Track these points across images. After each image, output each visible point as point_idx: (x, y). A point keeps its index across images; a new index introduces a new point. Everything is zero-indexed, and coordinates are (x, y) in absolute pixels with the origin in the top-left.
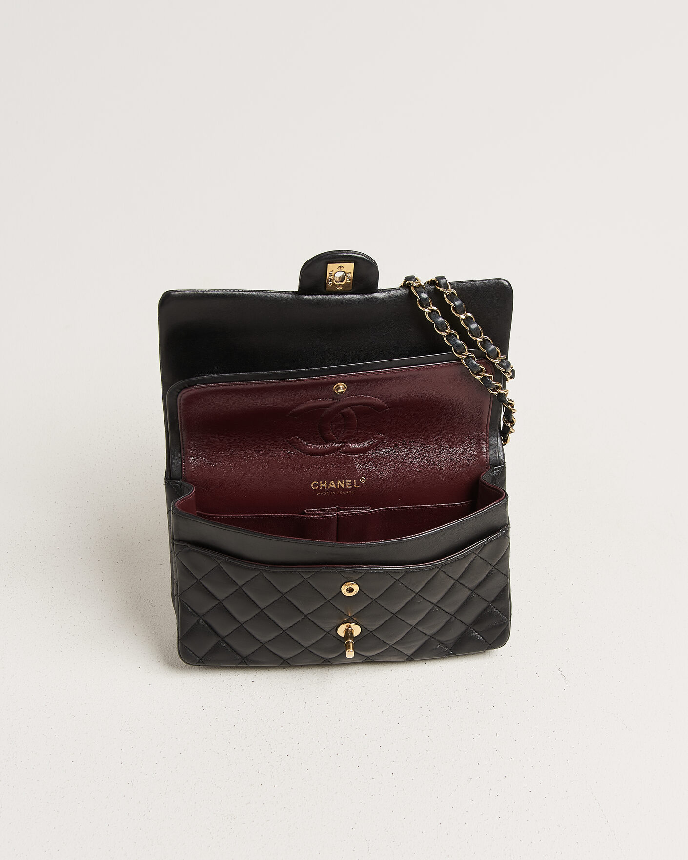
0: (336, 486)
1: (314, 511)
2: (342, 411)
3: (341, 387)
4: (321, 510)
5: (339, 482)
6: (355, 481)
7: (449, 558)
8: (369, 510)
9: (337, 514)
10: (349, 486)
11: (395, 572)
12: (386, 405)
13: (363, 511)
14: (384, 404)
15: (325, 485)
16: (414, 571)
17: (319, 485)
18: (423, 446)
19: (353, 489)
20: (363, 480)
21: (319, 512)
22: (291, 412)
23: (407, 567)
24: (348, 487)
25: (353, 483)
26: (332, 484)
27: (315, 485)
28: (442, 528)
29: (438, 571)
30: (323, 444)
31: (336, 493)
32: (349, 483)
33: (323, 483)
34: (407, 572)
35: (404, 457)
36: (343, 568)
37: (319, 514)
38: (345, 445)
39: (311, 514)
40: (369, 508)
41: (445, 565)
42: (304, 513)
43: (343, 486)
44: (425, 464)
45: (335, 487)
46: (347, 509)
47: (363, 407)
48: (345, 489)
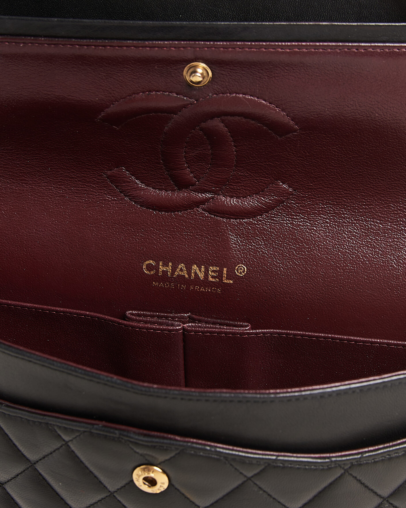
0: (189, 274)
1: (145, 316)
2: (203, 125)
3: (200, 71)
4: (158, 317)
5: (195, 267)
6: (225, 269)
7: (369, 451)
8: (247, 329)
9: (183, 328)
10: (213, 277)
11: (243, 461)
12: (292, 123)
13: (236, 329)
14: (287, 120)
15: (169, 269)
16: (286, 466)
17: (157, 268)
18: (367, 221)
19: (221, 284)
20: (241, 270)
21: (149, 319)
22: (103, 114)
23: (271, 456)
24: (211, 279)
25: (221, 272)
26: (181, 270)
27: (150, 267)
28: (355, 384)
29: (342, 475)
30: (173, 190)
31: (188, 288)
32: (213, 271)
33: (165, 265)
34: (270, 465)
35: (327, 236)
36: (134, 434)
37: (146, 322)
38: (213, 198)
39: (136, 321)
40: (247, 326)
41: (358, 464)
42: (124, 317)
43: (201, 276)
44: (366, 257)
45: (187, 276)
46: (206, 322)
47: (244, 120)
48: (206, 282)
